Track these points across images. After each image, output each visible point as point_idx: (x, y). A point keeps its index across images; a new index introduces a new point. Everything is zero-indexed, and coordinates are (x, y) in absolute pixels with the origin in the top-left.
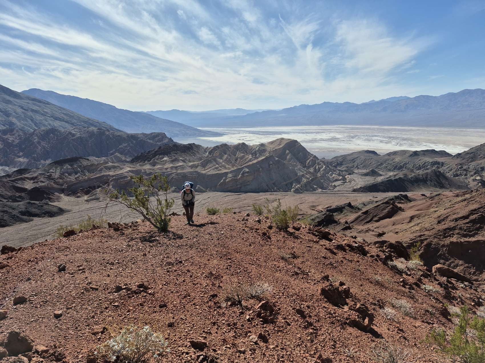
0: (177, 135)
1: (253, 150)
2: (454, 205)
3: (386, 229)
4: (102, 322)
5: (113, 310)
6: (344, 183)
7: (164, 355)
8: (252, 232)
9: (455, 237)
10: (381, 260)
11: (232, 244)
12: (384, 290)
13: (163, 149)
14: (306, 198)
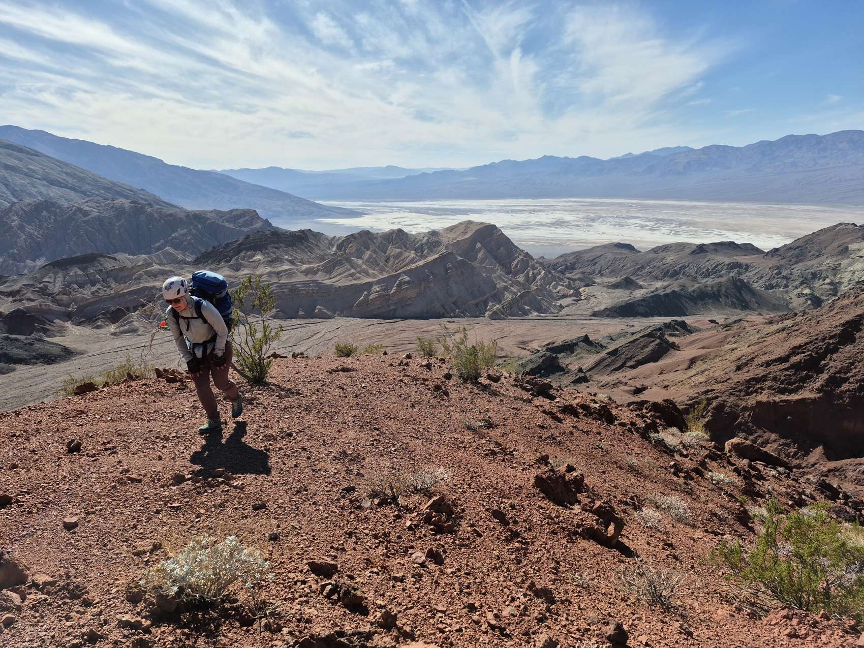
0: (278, 215)
1: (418, 241)
2: (765, 339)
3: (648, 380)
4: (150, 535)
5: (170, 514)
6: (577, 301)
7: (263, 586)
8: (416, 385)
9: (765, 394)
10: (637, 430)
11: (381, 405)
12: (642, 480)
13: (253, 240)
14: (512, 328)
